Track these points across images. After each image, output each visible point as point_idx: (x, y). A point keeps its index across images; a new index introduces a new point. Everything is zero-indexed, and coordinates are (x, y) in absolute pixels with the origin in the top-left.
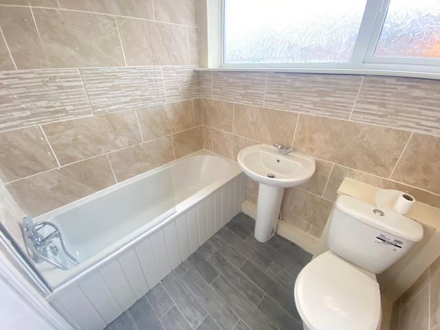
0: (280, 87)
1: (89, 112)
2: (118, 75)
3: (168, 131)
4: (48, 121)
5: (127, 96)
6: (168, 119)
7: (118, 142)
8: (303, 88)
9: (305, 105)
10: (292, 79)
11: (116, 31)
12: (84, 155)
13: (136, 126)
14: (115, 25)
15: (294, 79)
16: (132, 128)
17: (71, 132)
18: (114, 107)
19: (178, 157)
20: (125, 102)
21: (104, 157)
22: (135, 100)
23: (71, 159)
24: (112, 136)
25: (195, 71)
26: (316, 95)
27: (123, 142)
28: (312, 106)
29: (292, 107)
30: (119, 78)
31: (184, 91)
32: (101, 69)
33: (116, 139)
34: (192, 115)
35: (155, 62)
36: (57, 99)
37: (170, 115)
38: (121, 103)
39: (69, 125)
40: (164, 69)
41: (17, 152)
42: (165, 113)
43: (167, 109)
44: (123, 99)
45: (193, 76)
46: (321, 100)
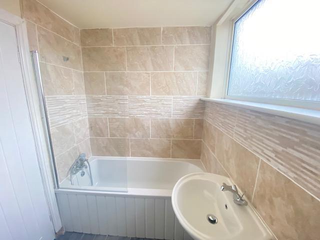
0: (246, 123)
1: (127, 116)
2: (145, 100)
3: (169, 136)
4: (110, 116)
5: (148, 111)
6: (171, 128)
7: (137, 134)
8: (264, 128)
9: (266, 151)
10: (255, 116)
11: (149, 79)
12: (120, 135)
13: (148, 127)
14: (149, 76)
15: (257, 117)
16: (146, 128)
17: (118, 123)
18: (139, 116)
19: (174, 157)
20: (146, 114)
21: (128, 139)
22: (151, 114)
23: (114, 135)
24: (134, 130)
25: (200, 100)
26: (278, 142)
27: (139, 134)
28: (273, 155)
29: (254, 148)
30: (145, 102)
31: (187, 112)
32: (138, 97)
33: (136, 132)
34: (192, 129)
35: (168, 94)
36: (116, 108)
37: (173, 126)
38: (143, 114)
39: (117, 120)
40: (174, 98)
41: (97, 126)
42: (169, 124)
43: (171, 122)
44: (145, 112)
45: (198, 103)
46: (283, 151)
